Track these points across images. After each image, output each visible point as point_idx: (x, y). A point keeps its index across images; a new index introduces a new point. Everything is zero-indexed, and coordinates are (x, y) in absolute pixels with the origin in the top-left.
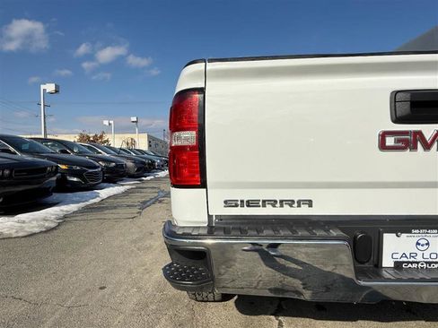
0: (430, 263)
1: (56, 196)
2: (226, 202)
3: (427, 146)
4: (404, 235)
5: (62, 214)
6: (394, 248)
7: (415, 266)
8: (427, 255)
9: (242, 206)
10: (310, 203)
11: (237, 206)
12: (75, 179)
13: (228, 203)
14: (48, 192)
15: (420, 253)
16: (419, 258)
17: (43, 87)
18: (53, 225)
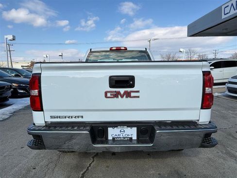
0: (125, 138)
1: (11, 100)
2: (51, 116)
3: (122, 97)
4: (115, 128)
5: (13, 111)
6: (112, 133)
7: (119, 139)
8: (124, 135)
9: (57, 118)
10: (82, 117)
11: (55, 118)
12: (22, 91)
13: (51, 117)
14: (6, 99)
15: (121, 135)
16: (121, 136)
17: (6, 37)
18: (7, 117)
